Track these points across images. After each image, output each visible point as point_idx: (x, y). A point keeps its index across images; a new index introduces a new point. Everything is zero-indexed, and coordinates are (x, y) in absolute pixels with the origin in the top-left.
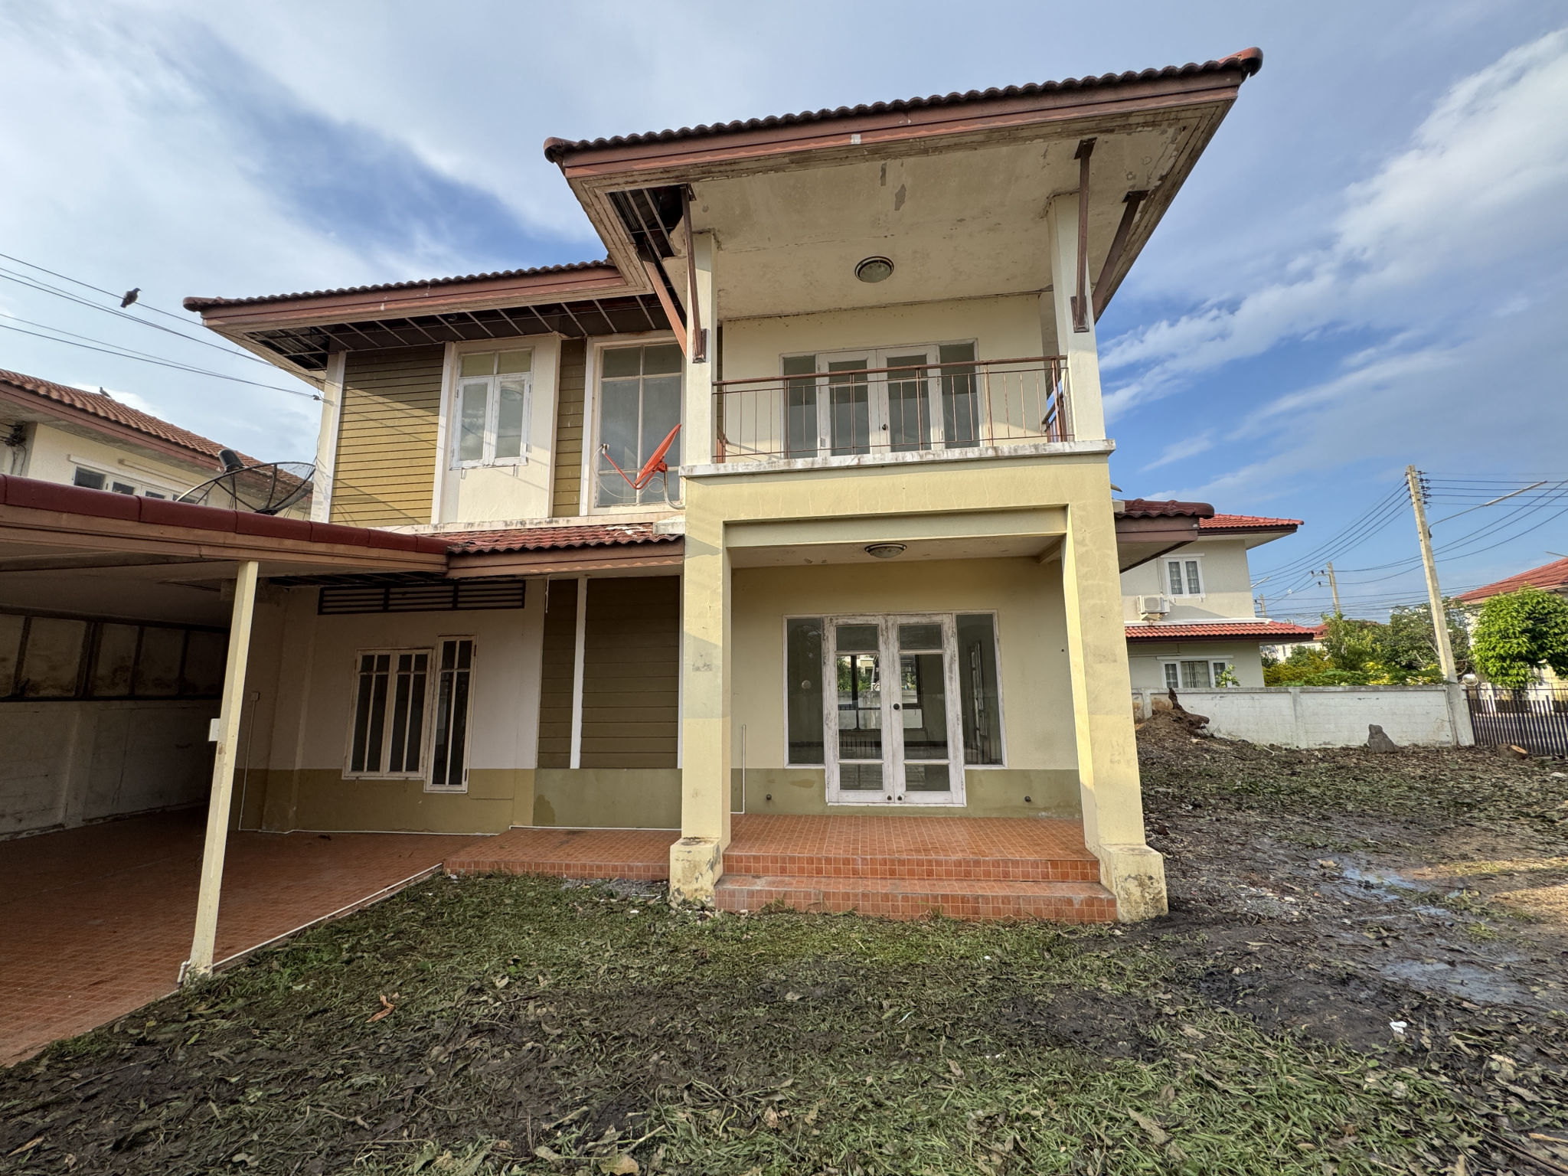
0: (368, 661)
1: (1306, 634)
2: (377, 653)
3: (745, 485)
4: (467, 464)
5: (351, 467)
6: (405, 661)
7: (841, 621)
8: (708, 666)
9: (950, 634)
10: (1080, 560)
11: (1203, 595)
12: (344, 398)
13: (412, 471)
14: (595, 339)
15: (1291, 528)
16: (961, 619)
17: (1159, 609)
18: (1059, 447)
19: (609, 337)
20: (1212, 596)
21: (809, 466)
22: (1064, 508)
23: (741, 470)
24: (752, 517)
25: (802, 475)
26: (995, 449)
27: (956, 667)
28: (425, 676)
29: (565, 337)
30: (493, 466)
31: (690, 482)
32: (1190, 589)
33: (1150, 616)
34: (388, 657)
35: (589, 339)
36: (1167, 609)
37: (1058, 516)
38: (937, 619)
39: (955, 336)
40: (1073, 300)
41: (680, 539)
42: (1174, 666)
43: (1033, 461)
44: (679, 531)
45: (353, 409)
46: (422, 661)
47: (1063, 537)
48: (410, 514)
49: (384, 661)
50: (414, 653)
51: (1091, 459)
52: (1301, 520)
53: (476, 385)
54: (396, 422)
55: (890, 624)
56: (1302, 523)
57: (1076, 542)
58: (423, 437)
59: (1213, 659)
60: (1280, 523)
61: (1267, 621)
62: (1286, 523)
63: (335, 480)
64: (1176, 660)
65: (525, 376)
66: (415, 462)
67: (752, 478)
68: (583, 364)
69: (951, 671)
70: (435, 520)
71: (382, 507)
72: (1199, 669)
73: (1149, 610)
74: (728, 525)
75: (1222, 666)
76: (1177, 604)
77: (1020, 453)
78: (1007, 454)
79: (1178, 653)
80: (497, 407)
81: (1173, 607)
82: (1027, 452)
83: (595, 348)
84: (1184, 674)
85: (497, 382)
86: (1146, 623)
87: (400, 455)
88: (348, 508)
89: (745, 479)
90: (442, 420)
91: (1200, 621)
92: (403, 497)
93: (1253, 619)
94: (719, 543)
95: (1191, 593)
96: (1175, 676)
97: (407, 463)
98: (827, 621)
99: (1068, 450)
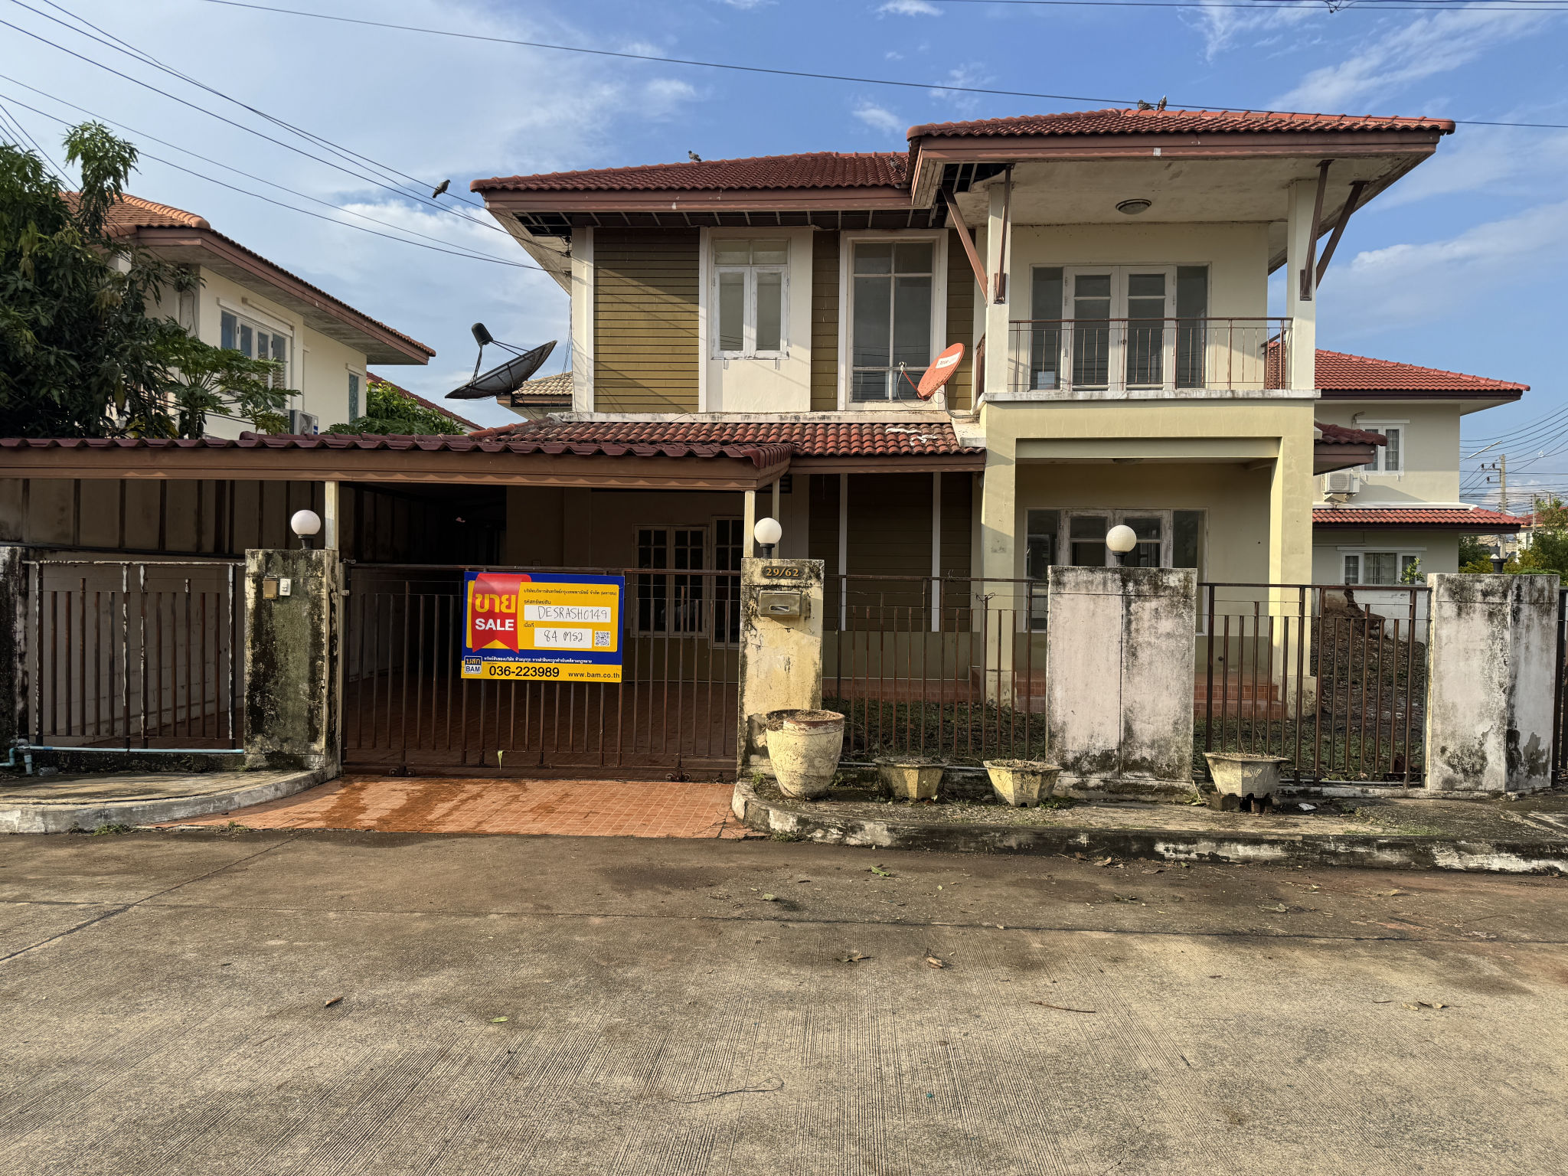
0: (644, 536)
1: (1511, 524)
2: (654, 528)
3: (1035, 411)
4: (727, 354)
5: (610, 350)
6: (681, 537)
7: (1075, 514)
8: (1003, 549)
9: (1168, 526)
10: (1286, 479)
11: (1401, 473)
12: (596, 277)
13: (674, 358)
14: (849, 232)
15: (1514, 394)
16: (1176, 514)
17: (1346, 489)
18: (1279, 393)
19: (862, 232)
20: (1411, 474)
21: (1088, 398)
22: (1279, 439)
23: (1033, 399)
24: (1040, 436)
25: (1081, 404)
26: (1233, 392)
27: (1171, 554)
28: (701, 550)
29: (818, 228)
30: (755, 358)
31: (991, 406)
32: (1387, 464)
33: (1336, 497)
34: (664, 533)
35: (842, 233)
36: (1356, 489)
37: (1273, 445)
38: (1157, 514)
39: (1193, 258)
40: (1302, 272)
41: (984, 451)
42: (1356, 558)
43: (1260, 402)
44: (982, 445)
45: (608, 290)
46: (697, 537)
47: (1276, 459)
48: (675, 400)
49: (661, 537)
50: (690, 529)
51: (1302, 403)
52: (1527, 384)
53: (731, 274)
54: (654, 307)
55: (1117, 517)
56: (1528, 389)
57: (1285, 466)
58: (684, 325)
59: (1402, 551)
60: (1503, 387)
61: (1472, 507)
62: (1510, 387)
63: (596, 362)
64: (1359, 552)
65: (781, 269)
66: (677, 350)
67: (1040, 405)
68: (838, 257)
69: (1166, 557)
70: (702, 408)
71: (647, 392)
72: (1386, 564)
73: (1335, 489)
74: (1019, 441)
75: (1412, 559)
76: (1369, 483)
77: (1251, 396)
78: (1241, 396)
79: (1363, 542)
80: (755, 298)
81: (1364, 486)
82: (1256, 396)
83: (848, 240)
84: (1367, 569)
85: (755, 274)
86: (1328, 505)
87: (662, 341)
88: (612, 391)
89: (1035, 405)
90: (702, 311)
91: (1393, 505)
92: (669, 384)
93: (1458, 504)
94: (1012, 456)
95: (1387, 469)
96: (1356, 570)
97: (669, 350)
98: (1063, 513)
99: (1286, 396)
